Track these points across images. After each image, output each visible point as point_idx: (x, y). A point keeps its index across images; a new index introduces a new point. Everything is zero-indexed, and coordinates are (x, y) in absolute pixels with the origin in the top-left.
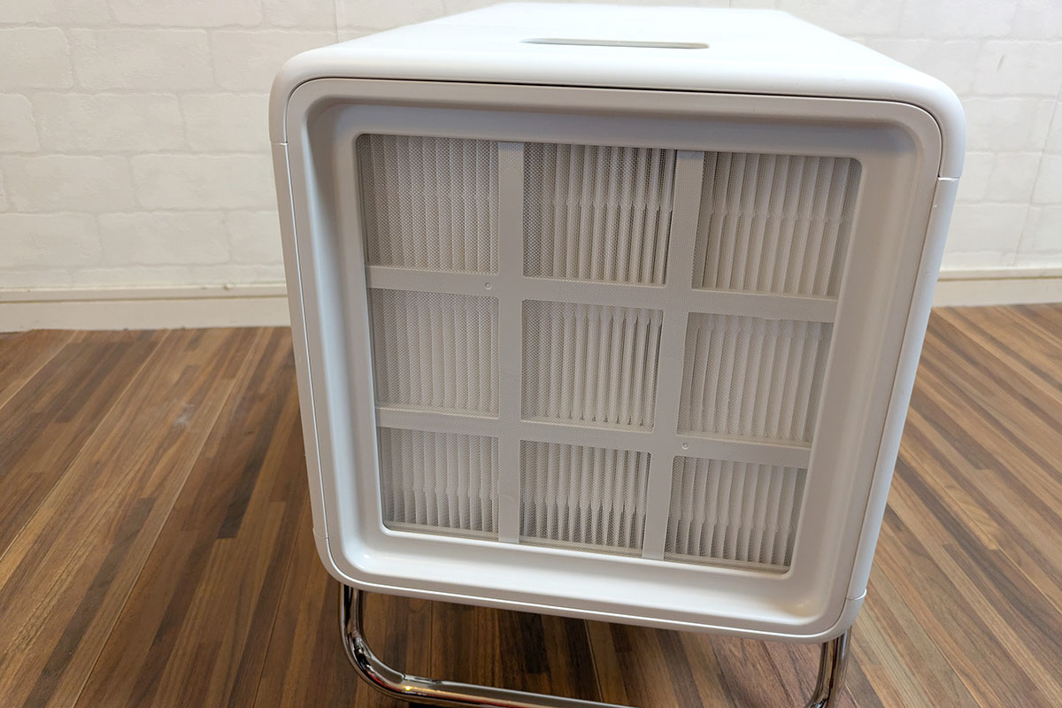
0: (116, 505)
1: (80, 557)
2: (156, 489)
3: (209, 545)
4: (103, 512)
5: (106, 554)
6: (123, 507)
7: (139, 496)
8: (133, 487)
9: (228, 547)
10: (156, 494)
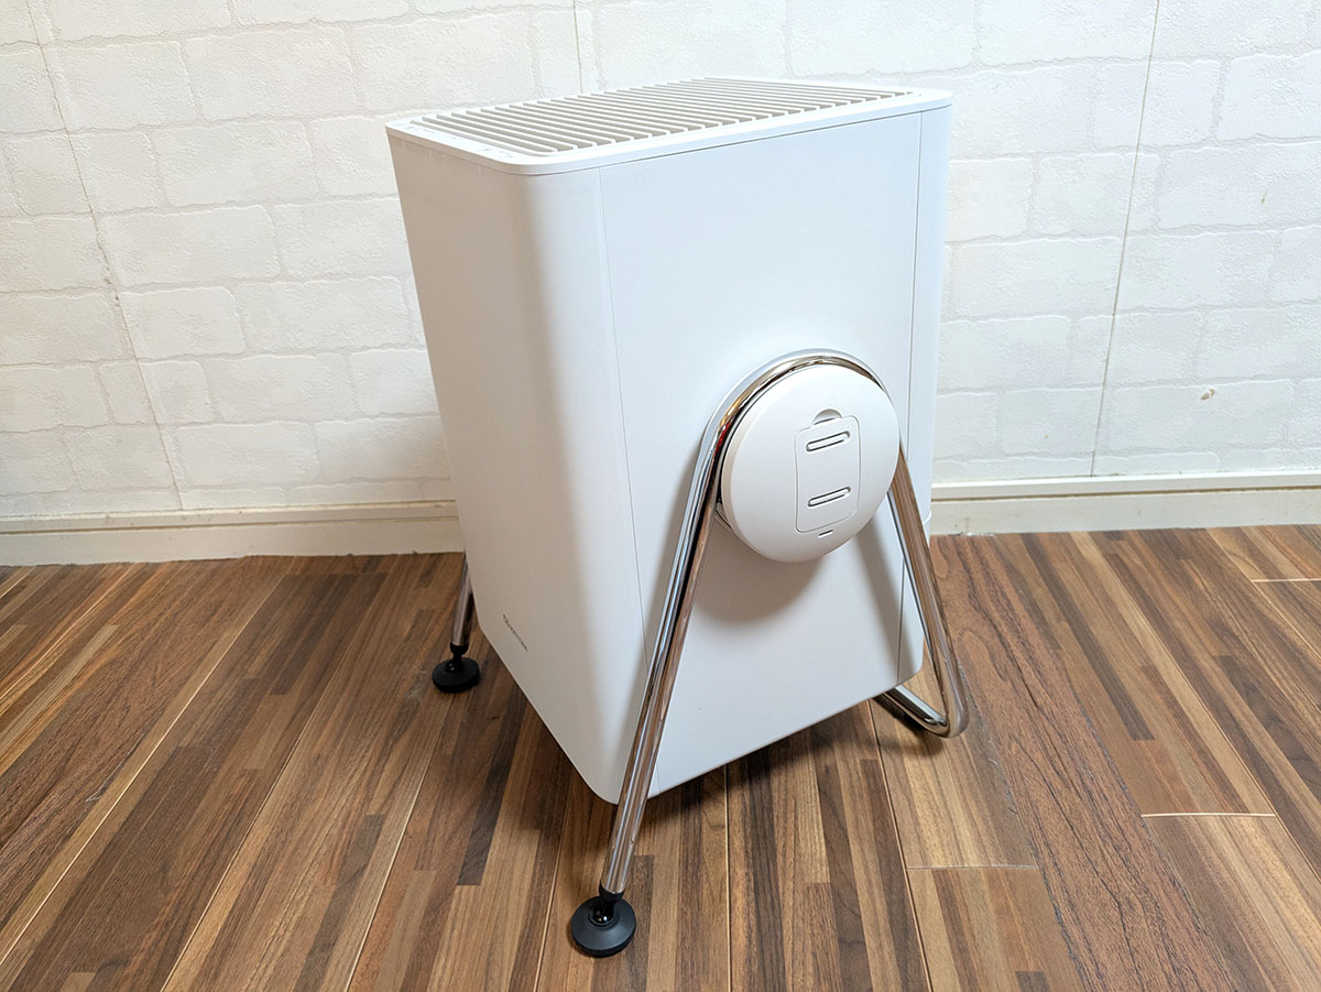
0: (340, 823)
1: (298, 903)
2: (386, 801)
3: (448, 895)
4: (324, 834)
5: (328, 900)
6: (347, 827)
7: (366, 811)
8: (359, 797)
9: (471, 899)
10: (386, 809)
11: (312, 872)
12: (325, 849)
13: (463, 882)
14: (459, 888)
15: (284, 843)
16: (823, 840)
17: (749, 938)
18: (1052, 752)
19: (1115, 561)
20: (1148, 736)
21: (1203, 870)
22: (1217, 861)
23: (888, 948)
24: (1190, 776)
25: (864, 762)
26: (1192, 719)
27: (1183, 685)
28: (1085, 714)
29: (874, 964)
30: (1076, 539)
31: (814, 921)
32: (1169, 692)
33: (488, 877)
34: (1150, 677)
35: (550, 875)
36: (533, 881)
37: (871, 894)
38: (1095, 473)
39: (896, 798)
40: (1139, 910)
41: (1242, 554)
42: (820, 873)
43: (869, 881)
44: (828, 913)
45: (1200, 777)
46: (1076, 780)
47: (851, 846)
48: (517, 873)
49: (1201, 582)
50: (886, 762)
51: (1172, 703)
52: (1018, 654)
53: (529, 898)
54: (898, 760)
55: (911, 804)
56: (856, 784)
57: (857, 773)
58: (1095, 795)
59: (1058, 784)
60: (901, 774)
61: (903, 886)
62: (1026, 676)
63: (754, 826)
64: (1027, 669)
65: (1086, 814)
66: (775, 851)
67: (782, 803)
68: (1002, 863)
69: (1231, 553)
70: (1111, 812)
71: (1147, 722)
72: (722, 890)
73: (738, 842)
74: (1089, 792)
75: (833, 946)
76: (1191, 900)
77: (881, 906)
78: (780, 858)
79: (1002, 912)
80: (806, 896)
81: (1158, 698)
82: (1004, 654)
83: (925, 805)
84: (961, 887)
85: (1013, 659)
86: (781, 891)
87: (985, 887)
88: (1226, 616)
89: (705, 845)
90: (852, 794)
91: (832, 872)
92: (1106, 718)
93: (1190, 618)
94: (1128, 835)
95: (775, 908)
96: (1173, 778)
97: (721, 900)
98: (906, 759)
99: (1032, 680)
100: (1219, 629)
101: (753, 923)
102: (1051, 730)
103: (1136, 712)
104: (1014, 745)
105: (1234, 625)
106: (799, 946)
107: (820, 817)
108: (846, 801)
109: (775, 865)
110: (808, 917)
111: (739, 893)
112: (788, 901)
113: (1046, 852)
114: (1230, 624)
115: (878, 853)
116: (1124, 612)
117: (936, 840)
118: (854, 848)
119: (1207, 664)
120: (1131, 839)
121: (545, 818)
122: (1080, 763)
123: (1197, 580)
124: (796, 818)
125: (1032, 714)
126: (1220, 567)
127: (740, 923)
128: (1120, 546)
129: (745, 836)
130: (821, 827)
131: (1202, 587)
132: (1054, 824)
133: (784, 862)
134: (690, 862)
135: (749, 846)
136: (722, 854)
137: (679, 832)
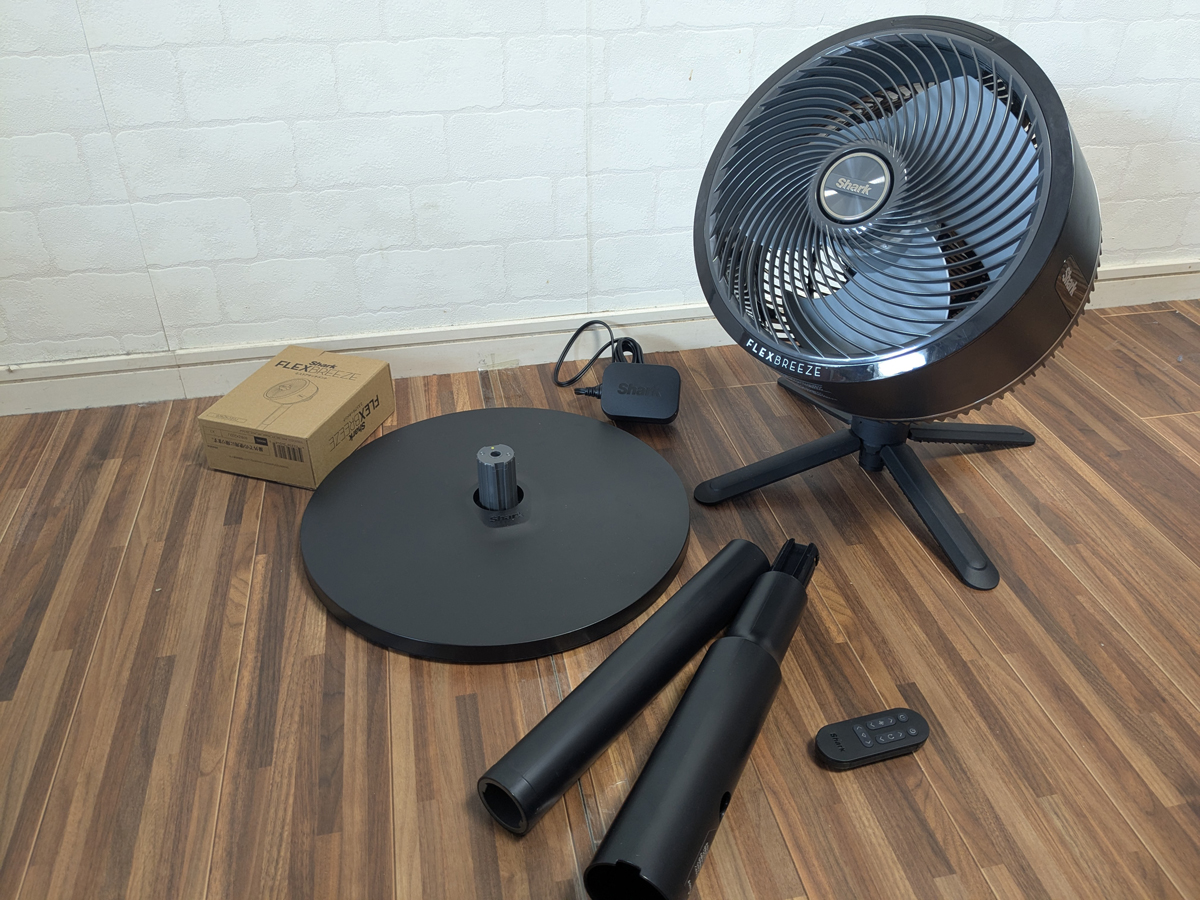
17: (250, 704)
23: (362, 693)
29: (348, 706)
31: (307, 683)
33: (19, 693)
36: (62, 689)
37: (356, 657)
42: (318, 649)
44: (319, 676)
48: (48, 685)
53: (57, 704)
66: (283, 637)
72: (232, 672)
73: (252, 635)
75: (318, 698)
78: (286, 642)
80: (303, 666)
86: (283, 665)
89: (223, 639)
91: (328, 646)
95: (276, 679)
97: (230, 679)
101: (255, 692)
106: (290, 703)
109: (281, 648)
110: (301, 682)
111: (247, 671)
112: (287, 671)
121: (78, 639)
127: (244, 695)
129: (259, 630)
133: (289, 643)
134: (208, 654)
135: (261, 636)
136: (237, 646)
137: (201, 632)
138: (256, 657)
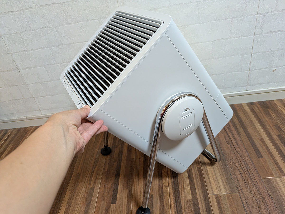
0: (85, 190)
1: (78, 210)
2: (94, 184)
3: (110, 207)
4: (82, 193)
5: (84, 209)
6: (86, 191)
7: (90, 187)
8: (88, 183)
9: (114, 207)
10: (94, 186)
11: (80, 203)
12: (82, 196)
13: (112, 203)
14: (112, 205)
15: (74, 195)
16: (190, 189)
18: (240, 163)
19: (253, 110)
20: (262, 157)
21: (276, 192)
22: (279, 189)
24: (272, 167)
25: (198, 168)
26: (272, 152)
27: (270, 143)
28: (247, 152)
30: (243, 105)
31: (189, 209)
32: (266, 145)
33: (118, 202)
34: (262, 141)
35: (131, 201)
36: (127, 202)
37: (201, 201)
38: (247, 90)
39: (206, 177)
40: (262, 203)
41: (282, 106)
42: (190, 197)
43: (201, 199)
44: (192, 207)
45: (275, 168)
46: (246, 170)
47: (196, 189)
48: (124, 200)
49: (273, 115)
50: (203, 167)
51: (267, 148)
52: (231, 137)
53: (127, 206)
54: (205, 167)
55: (209, 178)
56: (196, 174)
57: (196, 171)
58: (250, 174)
59: (242, 171)
60: (206, 171)
61: (208, 199)
62: (233, 143)
63: (174, 186)
64: (233, 141)
65: (248, 179)
66: (179, 192)
67: (180, 179)
68: (230, 193)
69: (279, 106)
70: (254, 178)
71: (262, 153)
72: (168, 203)
73: (171, 190)
74: (249, 173)
76: (274, 200)
77: (204, 204)
78: (181, 194)
79: (231, 205)
80: (187, 203)
81: (264, 147)
82: (228, 137)
83: (212, 178)
84: (221, 199)
85: (230, 139)
86: (181, 202)
87: (227, 199)
88: (279, 124)
89: (164, 191)
90: (196, 176)
91: (192, 197)
92: (252, 153)
93: (271, 125)
94: (258, 184)
95: (180, 206)
96: (268, 168)
97: (169, 205)
98: (207, 167)
99: (235, 144)
100: (278, 127)
101: (176, 210)
102: (240, 157)
103: (259, 151)
104: (232, 162)
105: (281, 126)
107: (189, 183)
108: (194, 178)
109: (180, 196)
110: (188, 209)
111: (172, 203)
112: (183, 204)
113: (240, 189)
114: (280, 126)
115: (202, 191)
116: (255, 124)
117: (215, 187)
118: (197, 190)
119: (275, 137)
120: (259, 185)
121: (129, 186)
122: (247, 166)
123: (272, 114)
124: (184, 183)
125: (235, 153)
126: (277, 110)
127: (173, 211)
128: (253, 106)
129: (173, 189)
130: (189, 185)
131: (273, 116)
132: (241, 181)
133: (182, 194)
134: (161, 196)
135: (174, 191)
136: (168, 193)
137: (158, 188)
138: (174, 198)
